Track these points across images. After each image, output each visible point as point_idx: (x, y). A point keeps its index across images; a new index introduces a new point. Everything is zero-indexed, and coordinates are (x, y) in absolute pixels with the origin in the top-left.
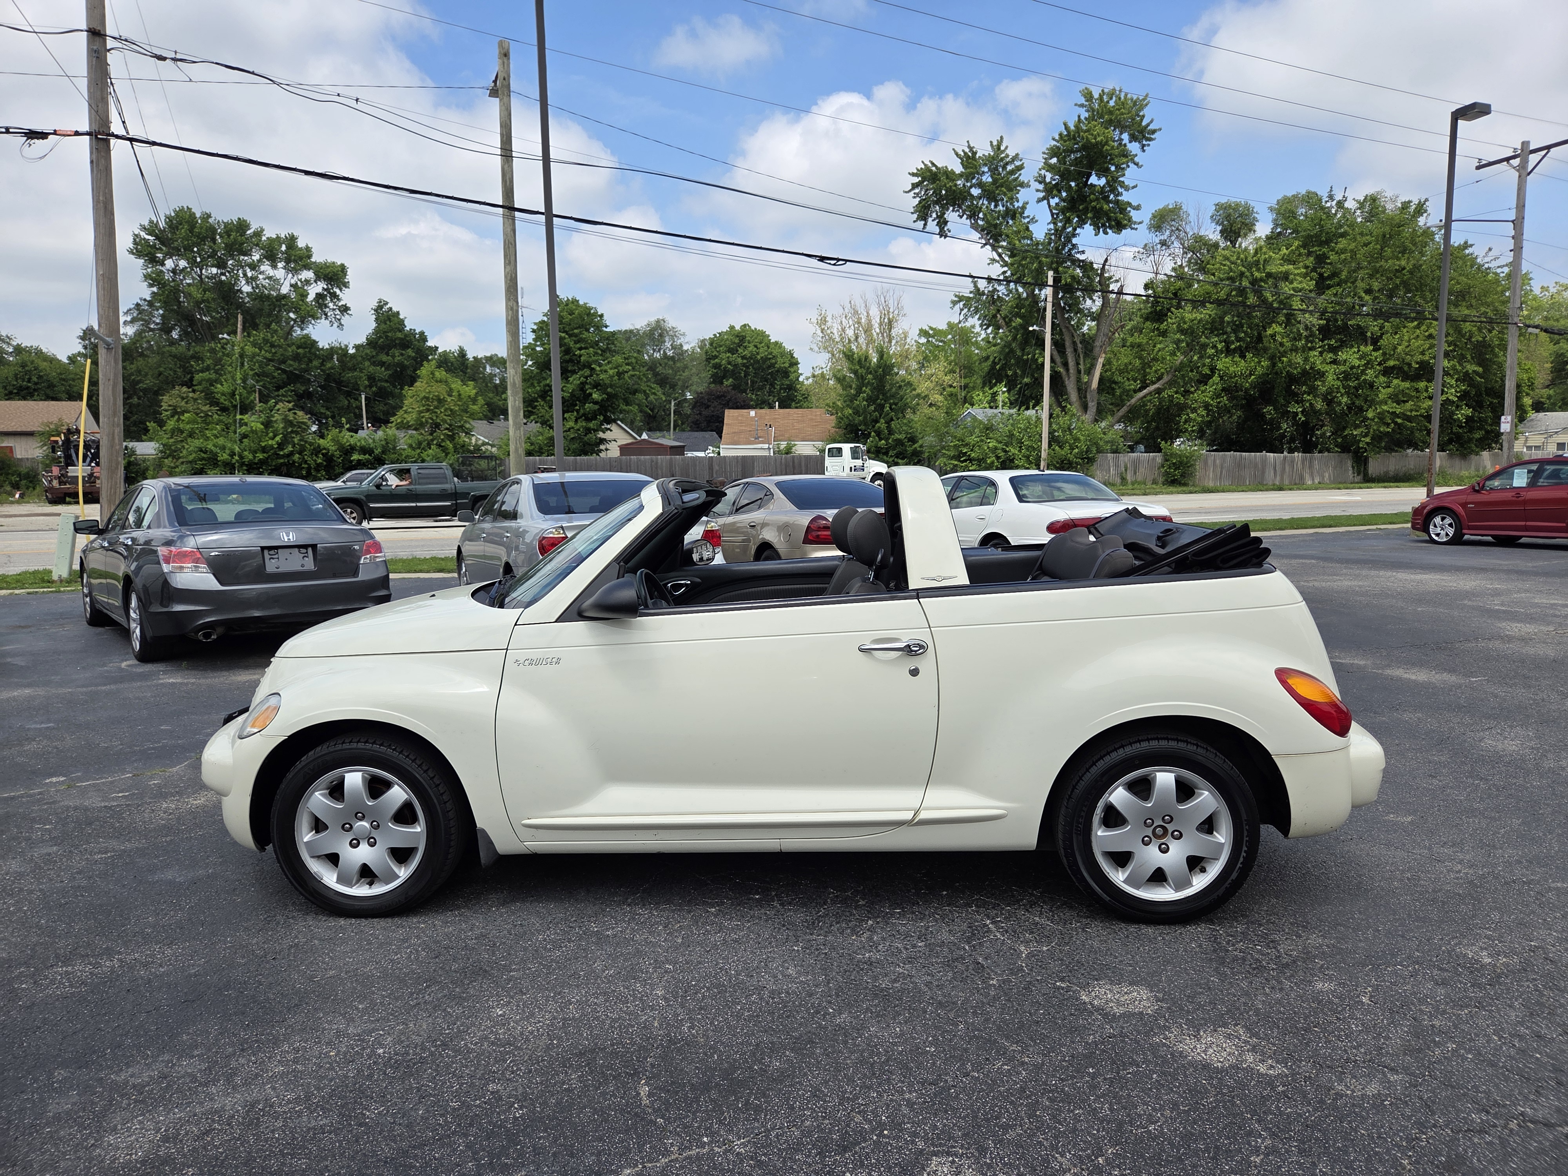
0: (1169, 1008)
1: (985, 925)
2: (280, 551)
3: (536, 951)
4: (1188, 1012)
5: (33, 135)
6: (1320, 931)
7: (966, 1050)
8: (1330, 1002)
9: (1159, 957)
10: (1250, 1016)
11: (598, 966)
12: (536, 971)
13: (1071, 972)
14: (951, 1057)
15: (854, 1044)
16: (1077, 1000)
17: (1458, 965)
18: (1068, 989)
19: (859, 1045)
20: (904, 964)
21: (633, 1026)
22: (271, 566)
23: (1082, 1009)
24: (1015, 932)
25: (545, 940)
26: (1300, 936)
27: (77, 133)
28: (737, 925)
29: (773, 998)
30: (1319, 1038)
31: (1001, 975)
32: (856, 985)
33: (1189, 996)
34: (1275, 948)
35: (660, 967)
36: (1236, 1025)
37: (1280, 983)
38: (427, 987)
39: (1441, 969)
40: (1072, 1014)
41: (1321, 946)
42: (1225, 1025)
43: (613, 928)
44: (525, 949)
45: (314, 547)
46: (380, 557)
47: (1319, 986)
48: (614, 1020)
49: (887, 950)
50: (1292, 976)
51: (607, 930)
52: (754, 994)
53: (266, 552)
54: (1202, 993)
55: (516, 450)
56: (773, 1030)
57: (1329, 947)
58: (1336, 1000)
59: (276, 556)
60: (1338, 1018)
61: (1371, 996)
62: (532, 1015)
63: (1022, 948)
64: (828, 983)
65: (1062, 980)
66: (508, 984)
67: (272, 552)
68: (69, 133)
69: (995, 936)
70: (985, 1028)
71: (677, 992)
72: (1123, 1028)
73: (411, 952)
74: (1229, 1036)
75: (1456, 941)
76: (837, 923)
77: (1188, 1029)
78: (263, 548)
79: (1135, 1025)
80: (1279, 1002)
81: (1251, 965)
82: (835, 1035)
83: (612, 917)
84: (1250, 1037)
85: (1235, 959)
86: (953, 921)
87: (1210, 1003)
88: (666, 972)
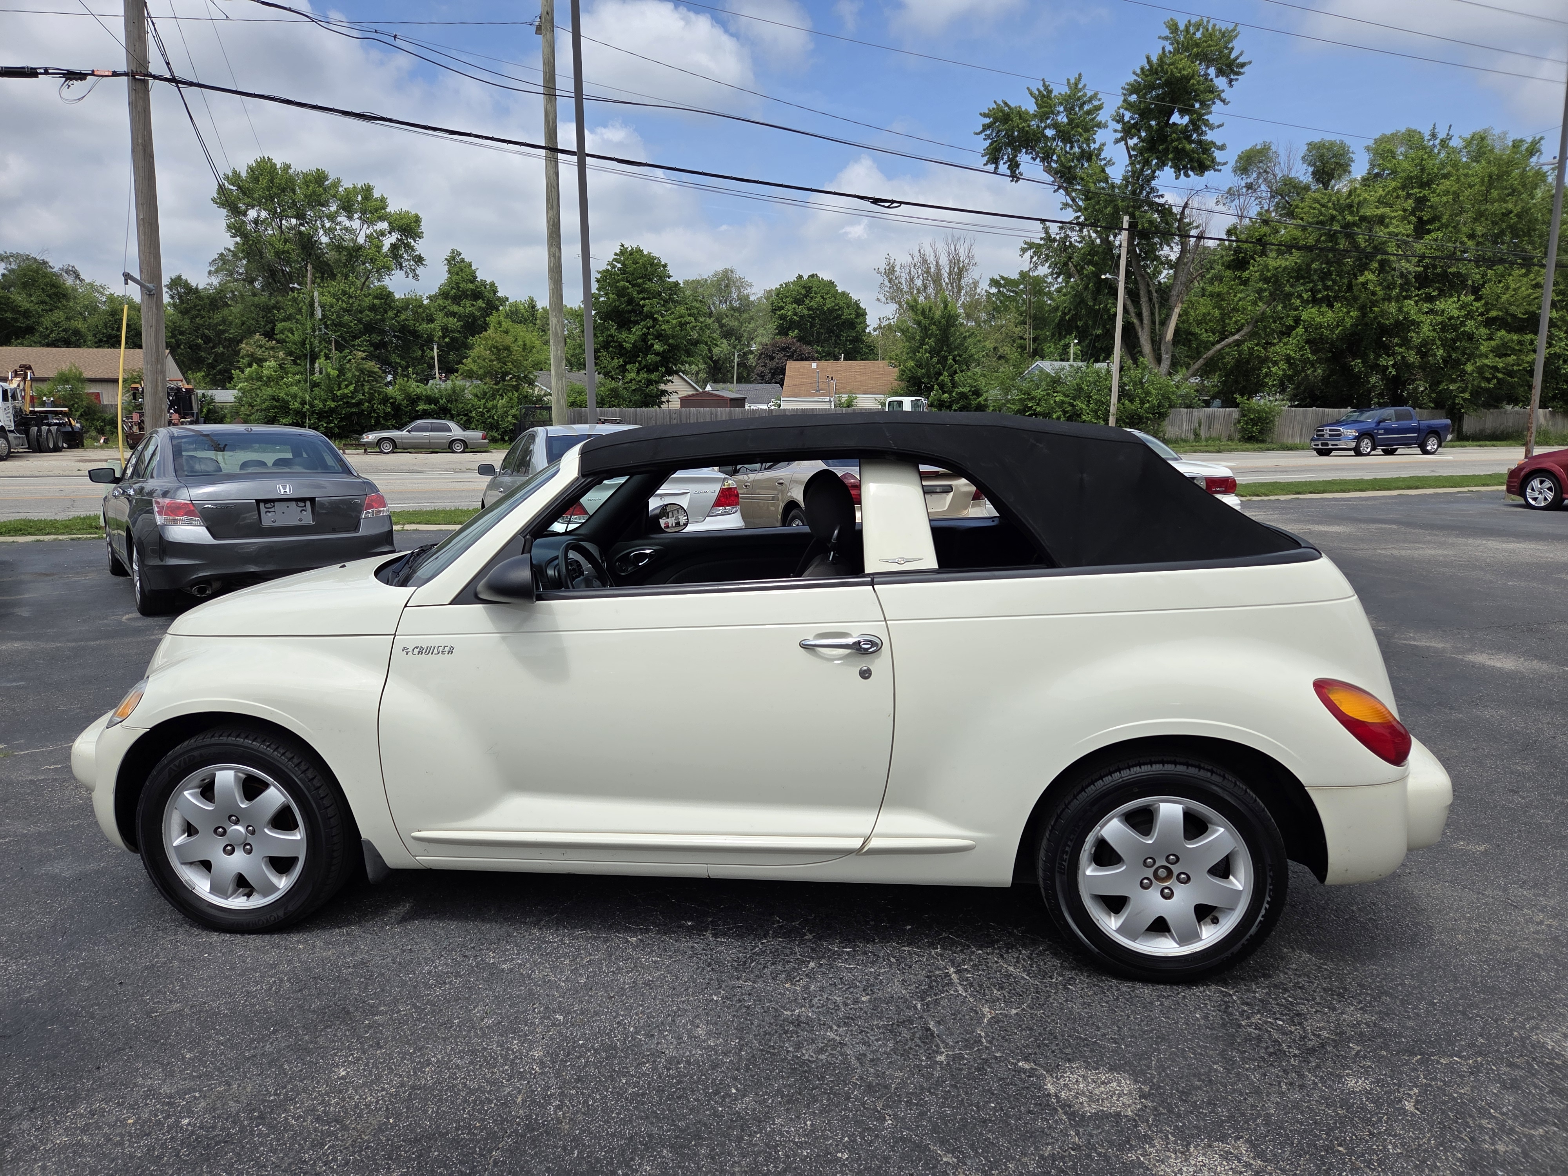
0: (1155, 1109)
1: (947, 975)
2: (276, 504)
3: (415, 987)
4: (1179, 1115)
5: (71, 76)
6: (1360, 1002)
7: (886, 1159)
8: (1363, 1108)
9: (1152, 1031)
10: (1257, 1125)
11: (478, 1012)
12: (405, 1015)
13: (1039, 1047)
14: (865, 1169)
15: (750, 1144)
16: (1040, 1089)
17: (1534, 1059)
18: (1031, 1073)
19: (755, 1145)
20: (839, 1026)
21: (490, 1102)
22: (268, 519)
23: (1045, 1105)
24: (981, 986)
25: (430, 973)
26: (1334, 1009)
27: (115, 74)
28: (655, 962)
29: (668, 1070)
30: (1344, 1163)
31: (953, 1048)
32: (774, 1054)
33: (1183, 1092)
34: (1300, 1024)
35: (549, 1018)
36: (1238, 1138)
37: (1301, 1076)
38: (274, 1032)
39: (1511, 1065)
40: (1030, 1112)
41: (1359, 1023)
42: (1223, 1138)
43: (513, 959)
44: (404, 984)
45: (312, 500)
46: (384, 511)
47: (1351, 1083)
48: (471, 1092)
49: (823, 1006)
50: (1318, 1066)
51: (505, 962)
52: (648, 1061)
53: (262, 505)
54: (1200, 1088)
55: (558, 401)
56: (657, 1117)
57: (1369, 1026)
58: (1371, 1106)
59: (273, 510)
60: (1371, 1134)
61: (1417, 1102)
62: (379, 1078)
63: (986, 1010)
64: (741, 1050)
65: (1026, 1059)
66: (367, 1032)
67: (268, 505)
68: (107, 73)
69: (956, 991)
70: (918, 1126)
71: (557, 1055)
72: (1091, 1136)
73: (274, 982)
74: (1226, 1156)
75: (1533, 1023)
76: (773, 964)
77: (1175, 1143)
78: (258, 501)
79: (1108, 1132)
80: (1297, 1106)
81: (1267, 1047)
82: (729, 1127)
83: (516, 945)
84: (1254, 1158)
85: (1248, 1038)
86: (910, 967)
87: (1209, 1103)
88: (554, 1024)
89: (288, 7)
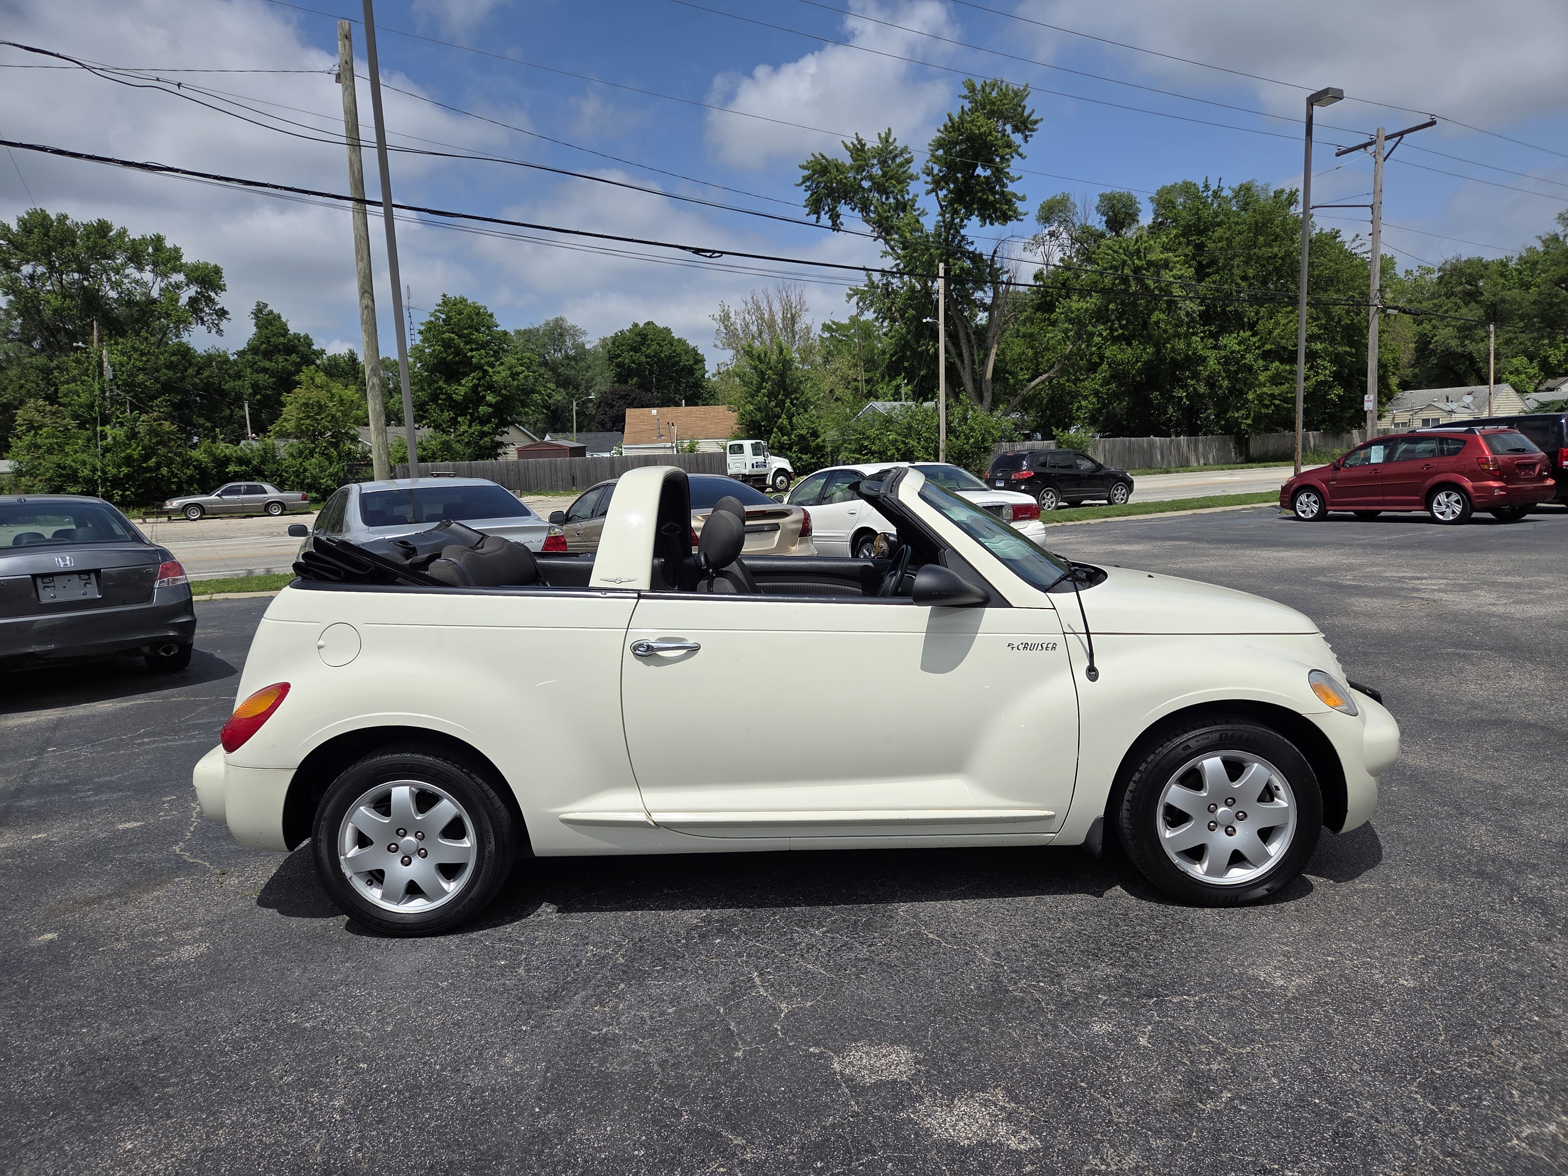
0: (928, 1072)
1: (751, 979)
2: (55, 578)
3: (210, 1056)
4: (948, 1074)
6: (1111, 958)
7: (680, 1150)
8: (1105, 1048)
9: (930, 1006)
10: (1014, 1074)
11: (276, 1072)
12: (198, 1084)
13: (829, 1032)
14: (660, 1162)
15: (551, 1155)
16: (827, 1068)
17: (1248, 990)
18: (821, 1055)
19: (556, 1155)
20: (644, 1038)
21: (287, 1153)
22: (47, 596)
23: (831, 1082)
24: (780, 985)
25: (226, 1040)
26: (1089, 967)
28: (466, 1002)
29: (473, 1099)
30: (1085, 1096)
31: (749, 1044)
32: (579, 1071)
33: (952, 1054)
34: (1058, 983)
35: (352, 1068)
36: (996, 1087)
37: (1055, 1027)
38: (53, 1117)
39: (1230, 997)
40: (816, 1090)
41: (1108, 976)
42: (984, 1089)
43: (316, 1017)
44: (198, 1054)
45: (97, 572)
46: (181, 580)
47: (1096, 1028)
48: (267, 1147)
49: (630, 1022)
50: (1071, 1017)
51: (307, 1021)
52: (453, 1094)
53: (39, 581)
54: (968, 1049)
55: (379, 457)
56: (459, 1145)
57: (1116, 978)
58: (1111, 1045)
59: (52, 584)
60: (1109, 1068)
61: (1150, 1037)
62: (168, 1146)
63: (783, 1006)
64: (546, 1072)
65: (817, 1045)
66: (156, 1104)
67: (46, 580)
69: (758, 992)
70: (711, 1118)
71: (359, 1102)
72: (869, 1103)
73: (54, 1068)
74: (985, 1104)
75: (1250, 960)
76: (583, 990)
77: (942, 1098)
78: (34, 577)
79: (885, 1098)
80: (1049, 1053)
81: (1029, 1007)
82: (531, 1143)
83: (321, 1003)
84: (1009, 1102)
85: (1014, 1000)
86: (717, 976)
87: (974, 1061)
88: (357, 1073)
89: (56, 53)
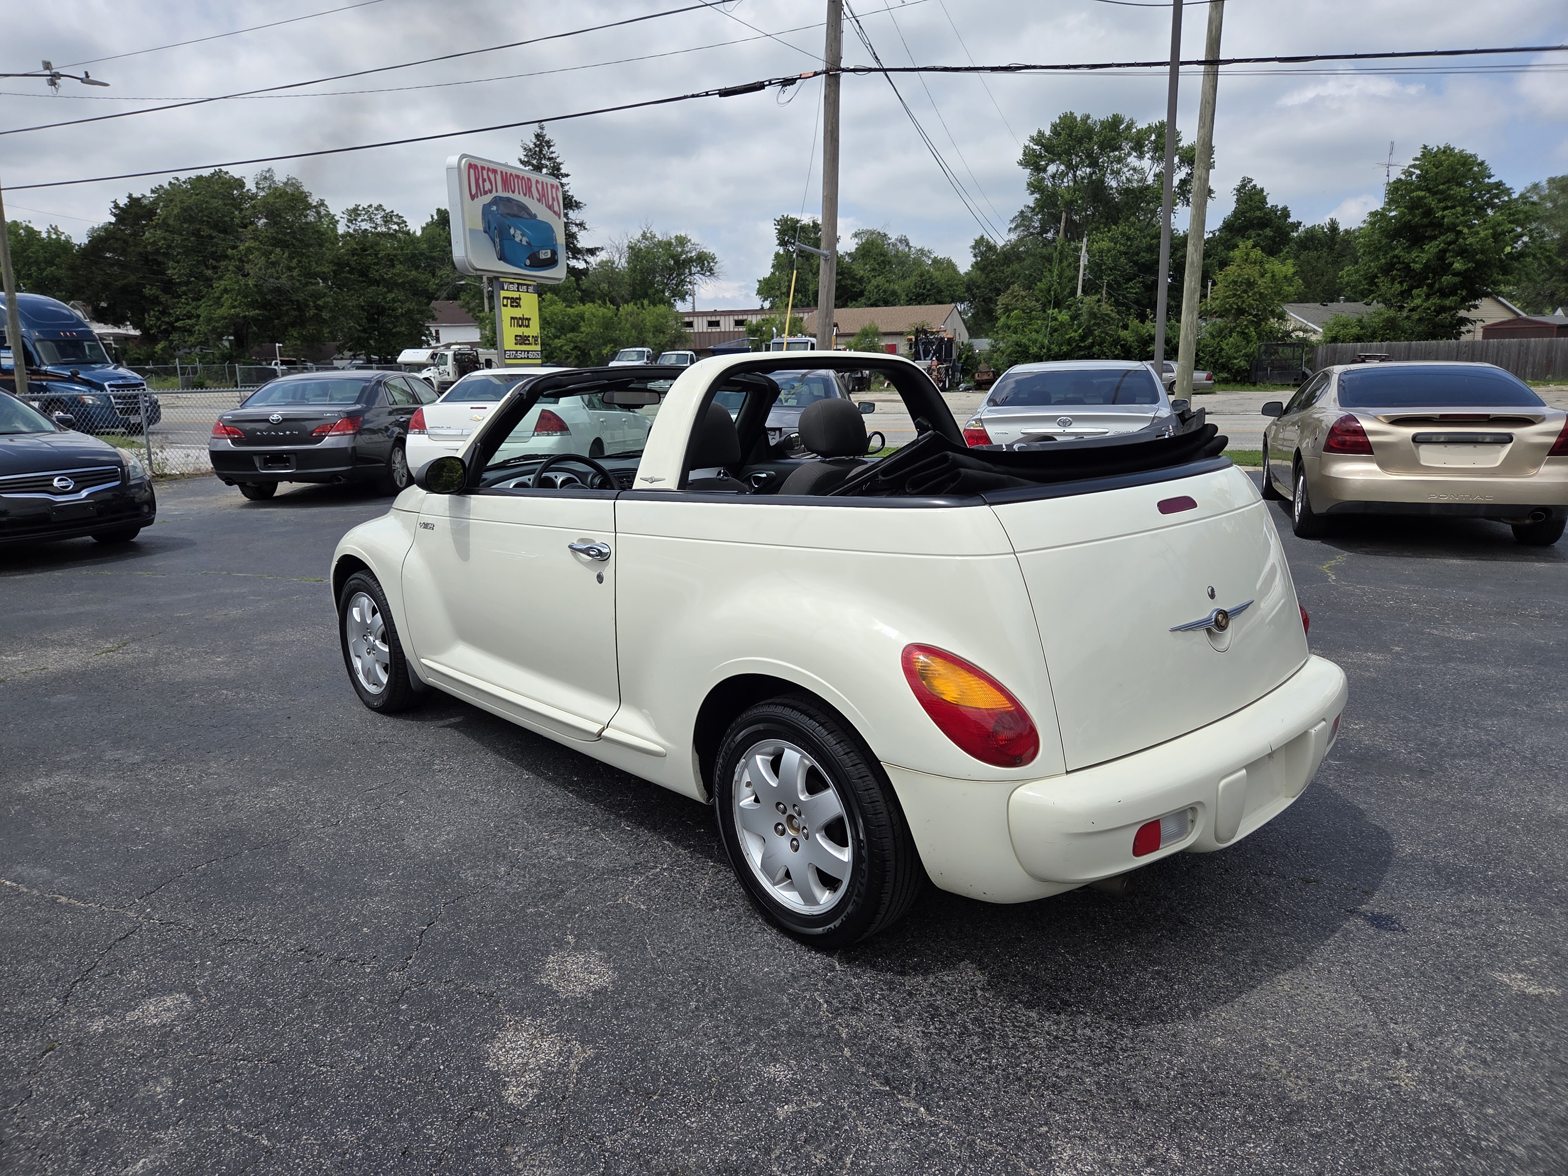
1: (653, 868)
4: (591, 1014)
5: (787, 82)
8: (739, 1087)
9: (703, 961)
13: (603, 932)
24: (657, 883)
27: (816, 74)
33: (628, 1004)
47: (774, 1069)
50: (776, 1045)
55: (1186, 336)
58: (749, 1090)
61: (797, 1111)
63: (624, 897)
65: (578, 935)
68: (810, 75)
69: (634, 879)
85: (766, 1001)
86: (641, 854)
